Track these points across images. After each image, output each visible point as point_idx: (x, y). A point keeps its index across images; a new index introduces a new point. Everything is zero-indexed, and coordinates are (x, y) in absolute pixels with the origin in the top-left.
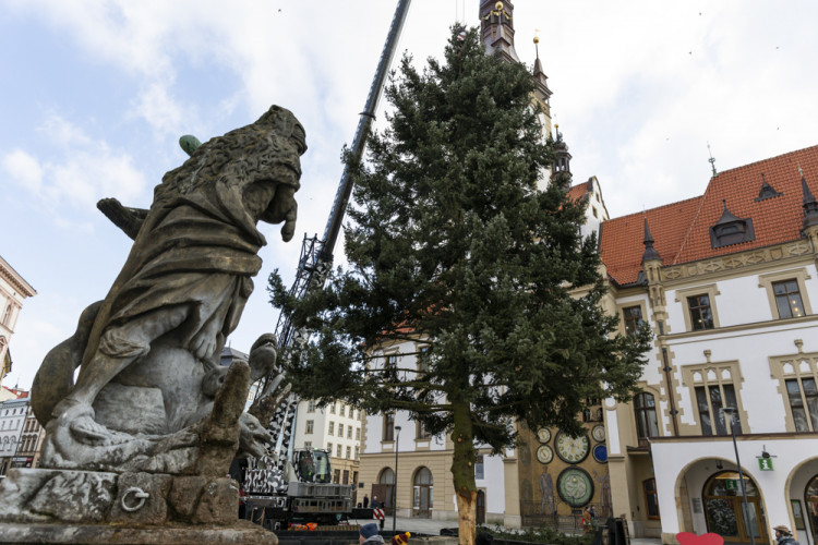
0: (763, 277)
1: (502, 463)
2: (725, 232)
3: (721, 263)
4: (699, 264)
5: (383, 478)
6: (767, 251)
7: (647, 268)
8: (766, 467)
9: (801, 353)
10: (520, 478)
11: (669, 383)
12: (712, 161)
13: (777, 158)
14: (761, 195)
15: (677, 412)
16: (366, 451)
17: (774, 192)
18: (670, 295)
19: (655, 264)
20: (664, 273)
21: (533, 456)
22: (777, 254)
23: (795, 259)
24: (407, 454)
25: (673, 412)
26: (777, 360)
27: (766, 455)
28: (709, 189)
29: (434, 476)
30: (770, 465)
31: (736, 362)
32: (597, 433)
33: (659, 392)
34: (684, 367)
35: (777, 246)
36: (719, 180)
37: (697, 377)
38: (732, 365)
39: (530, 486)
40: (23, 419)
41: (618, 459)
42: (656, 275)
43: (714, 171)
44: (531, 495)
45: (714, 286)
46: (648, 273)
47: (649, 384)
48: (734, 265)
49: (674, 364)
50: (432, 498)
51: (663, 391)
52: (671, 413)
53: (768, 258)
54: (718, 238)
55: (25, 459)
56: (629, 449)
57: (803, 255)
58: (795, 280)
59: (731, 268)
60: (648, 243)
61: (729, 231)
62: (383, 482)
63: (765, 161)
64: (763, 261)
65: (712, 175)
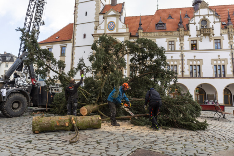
0: (167, 39)
2: (159, 26)
3: (158, 34)
4: (153, 33)
6: (169, 32)
7: (139, 32)
13: (173, 9)
14: (168, 18)
17: (172, 18)
19: (142, 31)
20: (143, 34)
22: (171, 34)
23: (175, 36)
28: (156, 13)
35: (172, 32)
36: (158, 11)
42: (141, 34)
43: (158, 8)
45: (155, 40)
46: (139, 33)
48: (161, 35)
53: (169, 34)
54: (158, 27)
57: (177, 35)
58: (174, 41)
59: (160, 36)
60: (140, 25)
61: (161, 26)
63: (170, 9)
64: (168, 35)
65: (157, 9)
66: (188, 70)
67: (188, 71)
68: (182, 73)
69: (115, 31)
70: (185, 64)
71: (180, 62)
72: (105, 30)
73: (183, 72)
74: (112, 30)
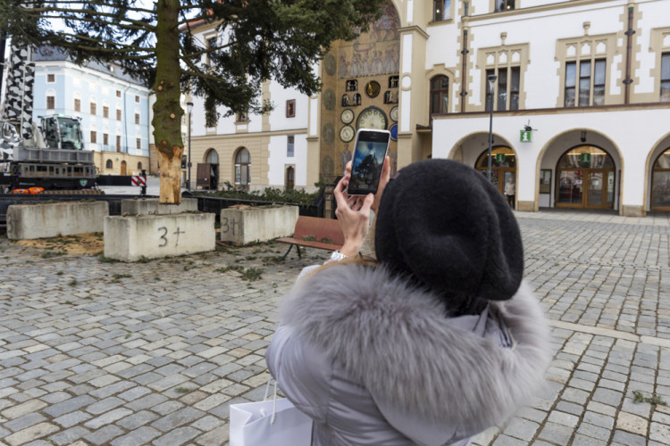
1: (306, 141)
5: (209, 158)
8: (525, 139)
9: (586, 35)
10: (321, 155)
11: (464, 65)
15: (466, 93)
21: (336, 135)
25: (463, 94)
26: (564, 42)
27: (528, 129)
29: (252, 155)
30: (529, 137)
31: (527, 44)
32: (393, 115)
33: (453, 74)
37: (490, 61)
38: (522, 47)
39: (332, 161)
41: (407, 136)
44: (332, 168)
47: (447, 66)
49: (471, 47)
50: (251, 175)
51: (458, 74)
52: (461, 94)
56: (419, 127)
62: (209, 162)
66: (652, 73)
67: (653, 78)
68: (624, 85)
70: (639, 50)
71: (621, 42)
73: (627, 81)
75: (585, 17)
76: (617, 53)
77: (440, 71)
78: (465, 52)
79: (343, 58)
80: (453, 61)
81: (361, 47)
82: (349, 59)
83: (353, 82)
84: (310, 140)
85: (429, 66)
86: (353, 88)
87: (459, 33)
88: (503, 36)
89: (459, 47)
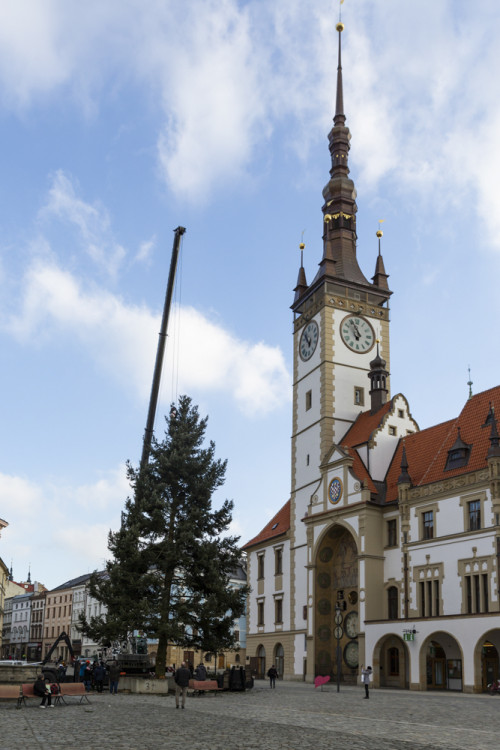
0: (463, 498)
2: (454, 457)
3: (441, 486)
4: (431, 486)
5: (258, 652)
6: (467, 476)
7: (400, 490)
9: (475, 557)
10: (316, 650)
11: (406, 579)
12: (470, 384)
15: (409, 601)
16: (250, 632)
18: (413, 511)
20: (410, 494)
21: (332, 633)
22: (472, 479)
23: (481, 484)
24: (270, 635)
26: (463, 562)
27: (414, 632)
28: (462, 412)
29: (285, 650)
31: (441, 564)
33: (400, 585)
34: (415, 567)
35: (473, 472)
36: (470, 404)
37: (422, 575)
38: (439, 566)
39: (329, 655)
40: (29, 611)
42: (404, 495)
43: (471, 393)
44: (329, 660)
45: (436, 504)
46: (399, 493)
47: (396, 580)
48: (449, 487)
49: (410, 566)
51: (403, 586)
52: (406, 601)
53: (467, 482)
54: (450, 462)
55: (36, 645)
57: (485, 480)
58: (479, 500)
59: (448, 490)
60: (405, 467)
61: (456, 456)
62: (258, 655)
64: (464, 485)
65: (467, 398)
68: (498, 595)
69: (341, 504)
71: (495, 562)
72: (325, 503)
74: (336, 501)
75: (473, 544)
76: (493, 570)
77: (392, 584)
78: (406, 570)
79: (335, 575)
80: (399, 577)
81: (346, 566)
82: (339, 575)
83: (342, 592)
84: (307, 638)
85: (386, 580)
86: (342, 597)
87: (402, 555)
88: (428, 557)
89: (402, 565)
